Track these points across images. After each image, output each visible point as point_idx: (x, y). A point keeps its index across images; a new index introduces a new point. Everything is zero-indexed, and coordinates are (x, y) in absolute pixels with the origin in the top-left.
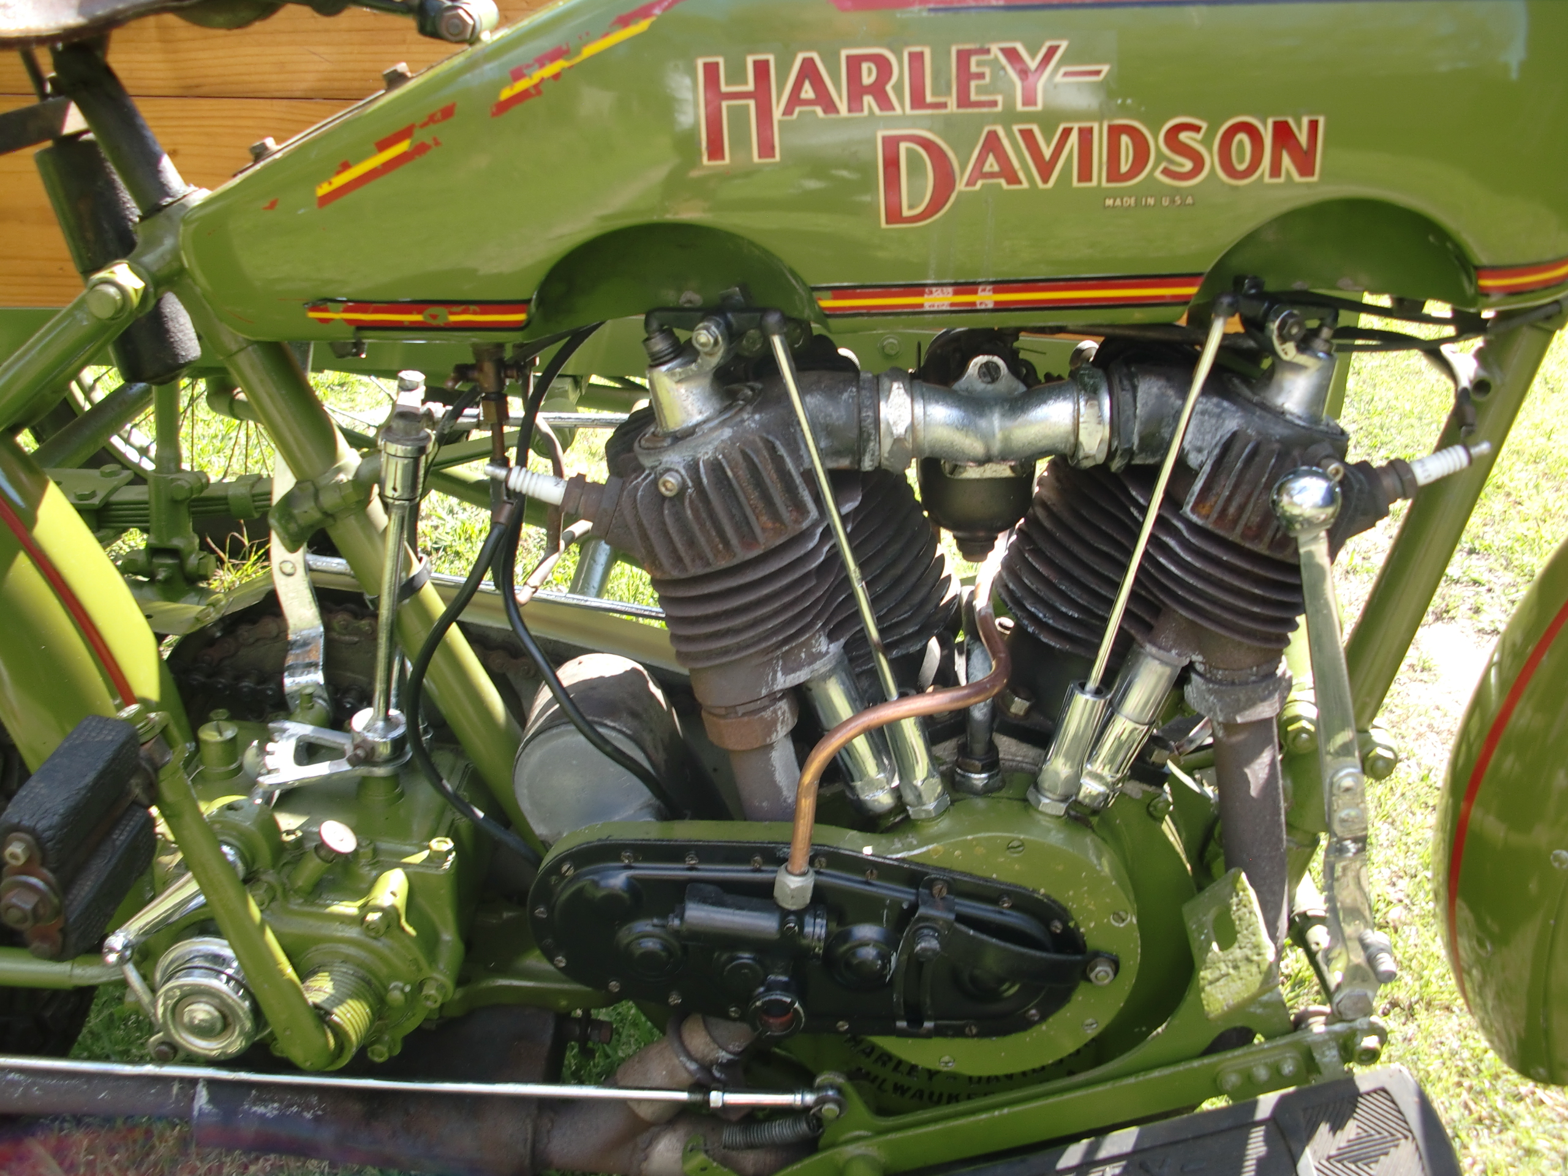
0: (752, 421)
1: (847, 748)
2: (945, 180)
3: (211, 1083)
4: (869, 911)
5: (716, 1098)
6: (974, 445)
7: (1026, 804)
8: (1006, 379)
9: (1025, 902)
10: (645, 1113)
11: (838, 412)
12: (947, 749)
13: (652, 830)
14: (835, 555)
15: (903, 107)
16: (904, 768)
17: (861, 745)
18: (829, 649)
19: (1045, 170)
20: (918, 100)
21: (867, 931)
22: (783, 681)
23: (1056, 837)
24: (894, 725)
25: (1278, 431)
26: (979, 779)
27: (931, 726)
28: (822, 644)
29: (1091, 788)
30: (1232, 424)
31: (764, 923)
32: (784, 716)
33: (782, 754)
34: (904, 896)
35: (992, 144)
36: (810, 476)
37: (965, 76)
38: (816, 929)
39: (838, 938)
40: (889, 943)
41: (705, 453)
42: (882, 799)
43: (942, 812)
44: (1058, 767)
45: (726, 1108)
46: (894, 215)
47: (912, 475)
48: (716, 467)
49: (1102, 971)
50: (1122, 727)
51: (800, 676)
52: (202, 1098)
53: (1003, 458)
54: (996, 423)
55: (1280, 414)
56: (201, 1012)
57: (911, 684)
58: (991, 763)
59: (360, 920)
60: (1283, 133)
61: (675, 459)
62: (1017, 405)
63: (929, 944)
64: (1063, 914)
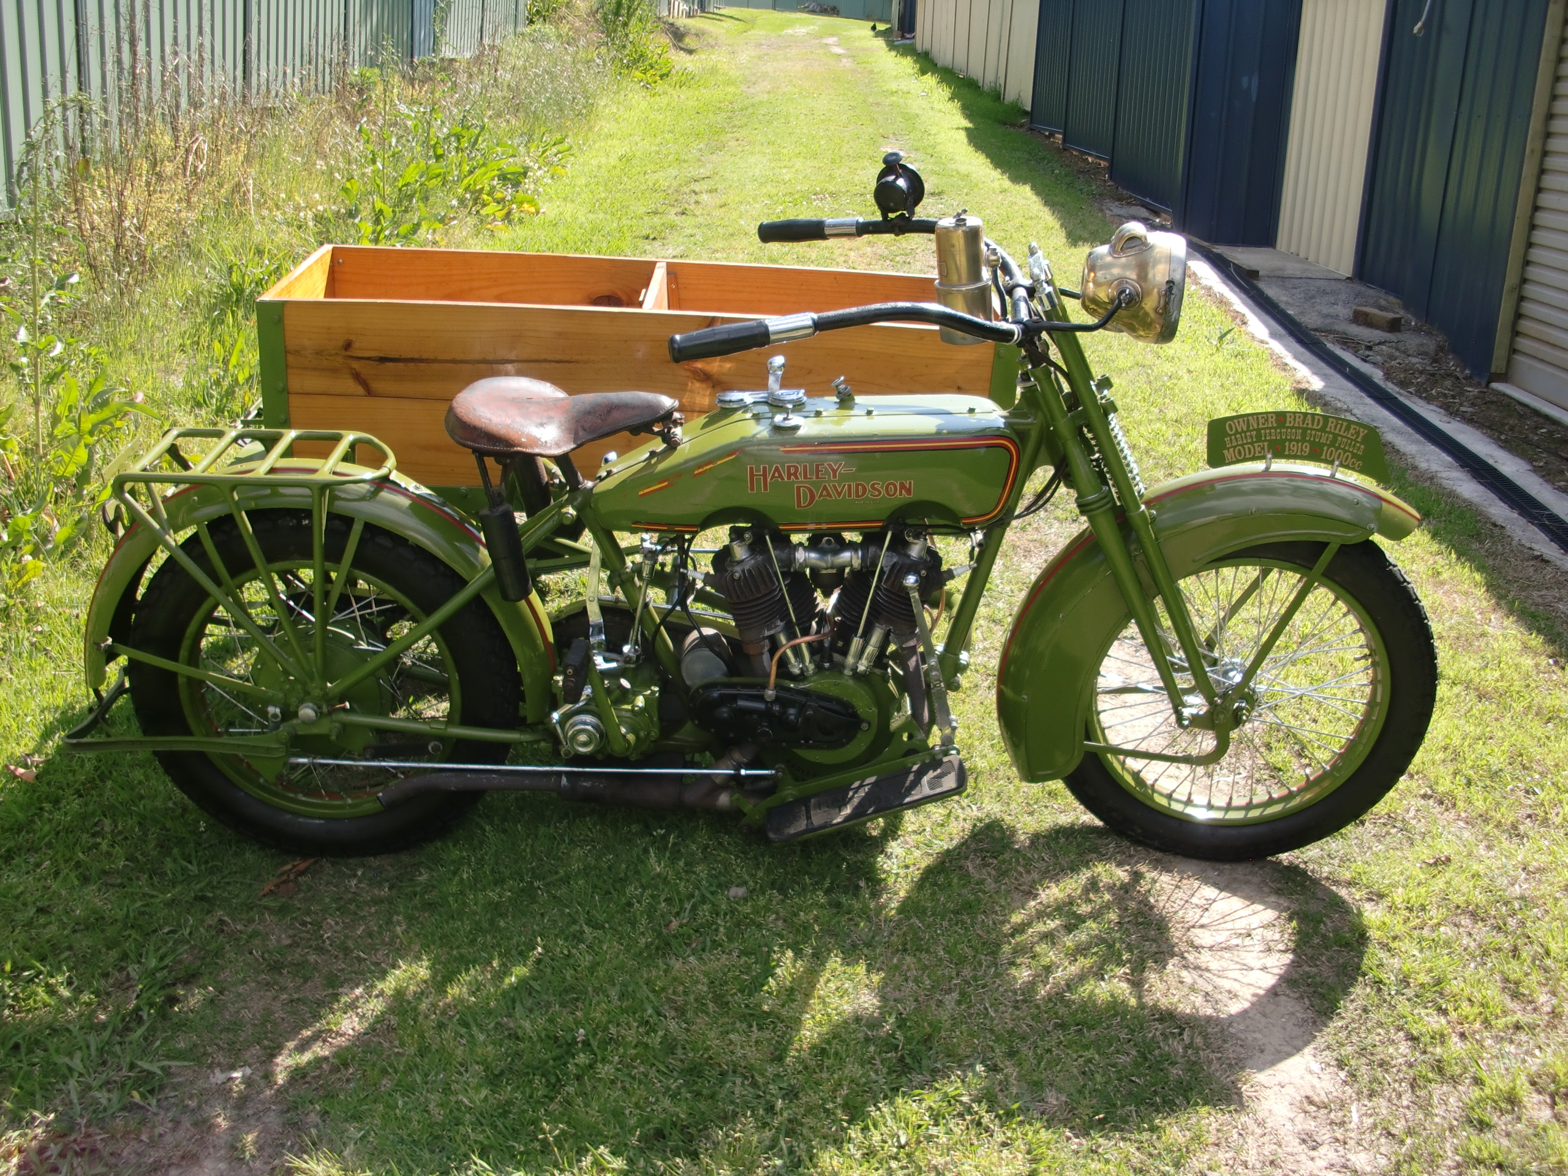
0: (760, 558)
1: (785, 653)
2: (812, 496)
3: (567, 773)
4: (792, 704)
5: (743, 772)
6: (822, 564)
7: (841, 673)
8: (834, 545)
9: (839, 701)
10: (718, 781)
11: (784, 555)
12: (817, 657)
13: (726, 680)
14: (783, 596)
15: (801, 479)
16: (803, 661)
17: (789, 653)
18: (780, 624)
19: (839, 494)
20: (805, 477)
21: (792, 711)
22: (767, 633)
23: (851, 682)
24: (799, 645)
25: (907, 561)
26: (827, 665)
27: (809, 645)
28: (779, 623)
29: (861, 668)
30: (895, 560)
31: (761, 706)
32: (767, 644)
33: (766, 657)
34: (803, 699)
35: (825, 488)
36: (776, 573)
37: (818, 471)
38: (776, 708)
39: (784, 712)
40: (798, 715)
41: (747, 567)
42: (796, 671)
43: (815, 674)
44: (850, 660)
45: (747, 776)
46: (799, 505)
47: (808, 571)
48: (749, 571)
49: (865, 726)
50: (870, 649)
51: (772, 632)
52: (564, 780)
53: (832, 568)
54: (829, 558)
55: (909, 556)
56: (583, 738)
57: (806, 632)
58: (831, 660)
59: (632, 711)
60: (902, 486)
61: (738, 569)
62: (836, 552)
63: (810, 712)
64: (853, 707)
